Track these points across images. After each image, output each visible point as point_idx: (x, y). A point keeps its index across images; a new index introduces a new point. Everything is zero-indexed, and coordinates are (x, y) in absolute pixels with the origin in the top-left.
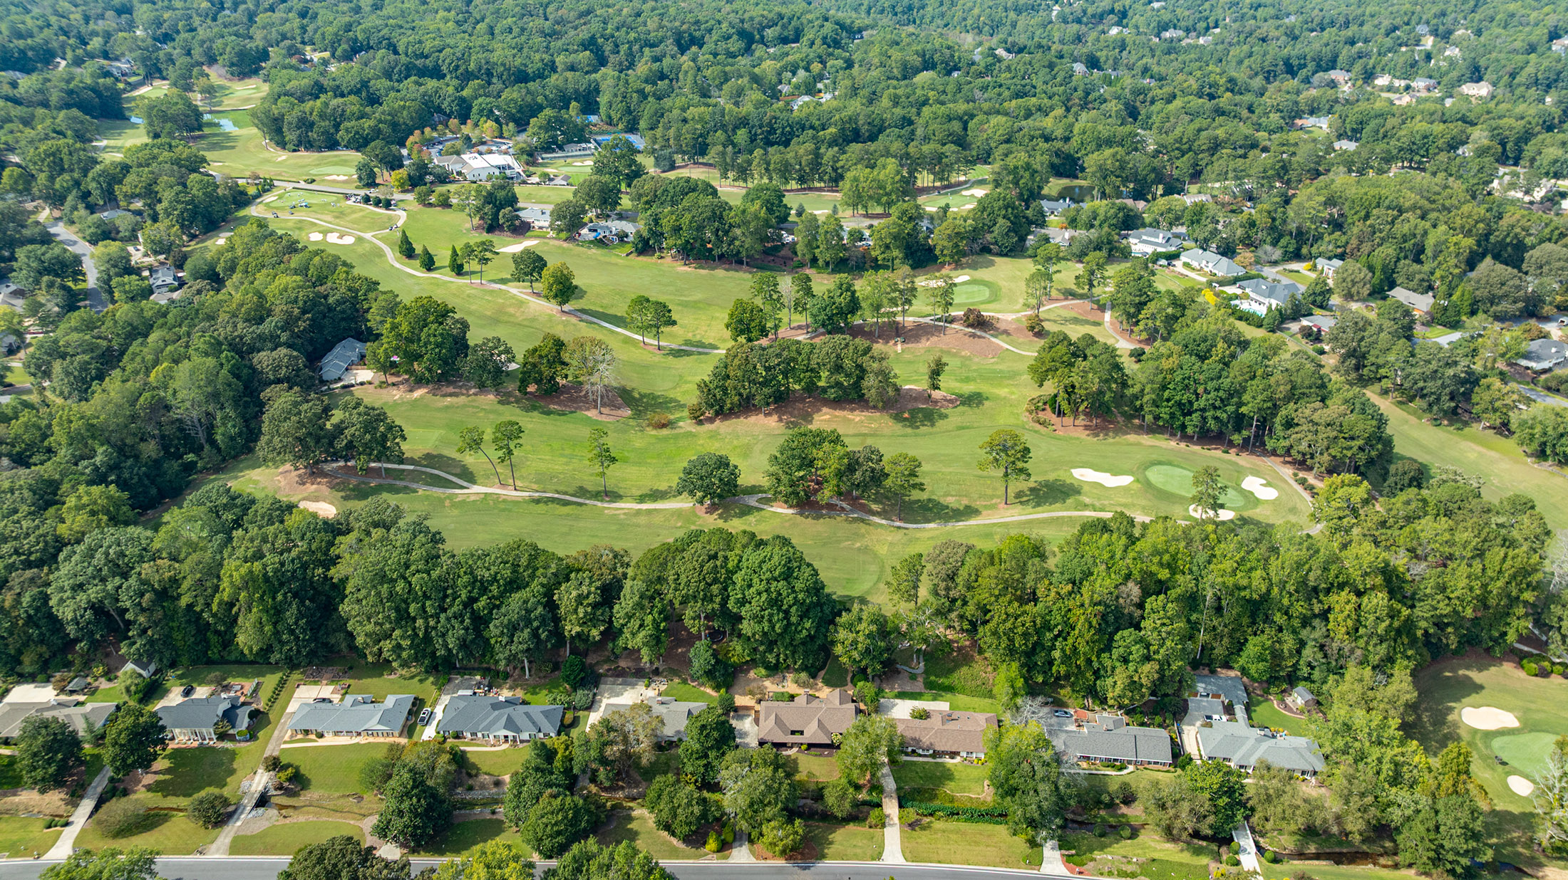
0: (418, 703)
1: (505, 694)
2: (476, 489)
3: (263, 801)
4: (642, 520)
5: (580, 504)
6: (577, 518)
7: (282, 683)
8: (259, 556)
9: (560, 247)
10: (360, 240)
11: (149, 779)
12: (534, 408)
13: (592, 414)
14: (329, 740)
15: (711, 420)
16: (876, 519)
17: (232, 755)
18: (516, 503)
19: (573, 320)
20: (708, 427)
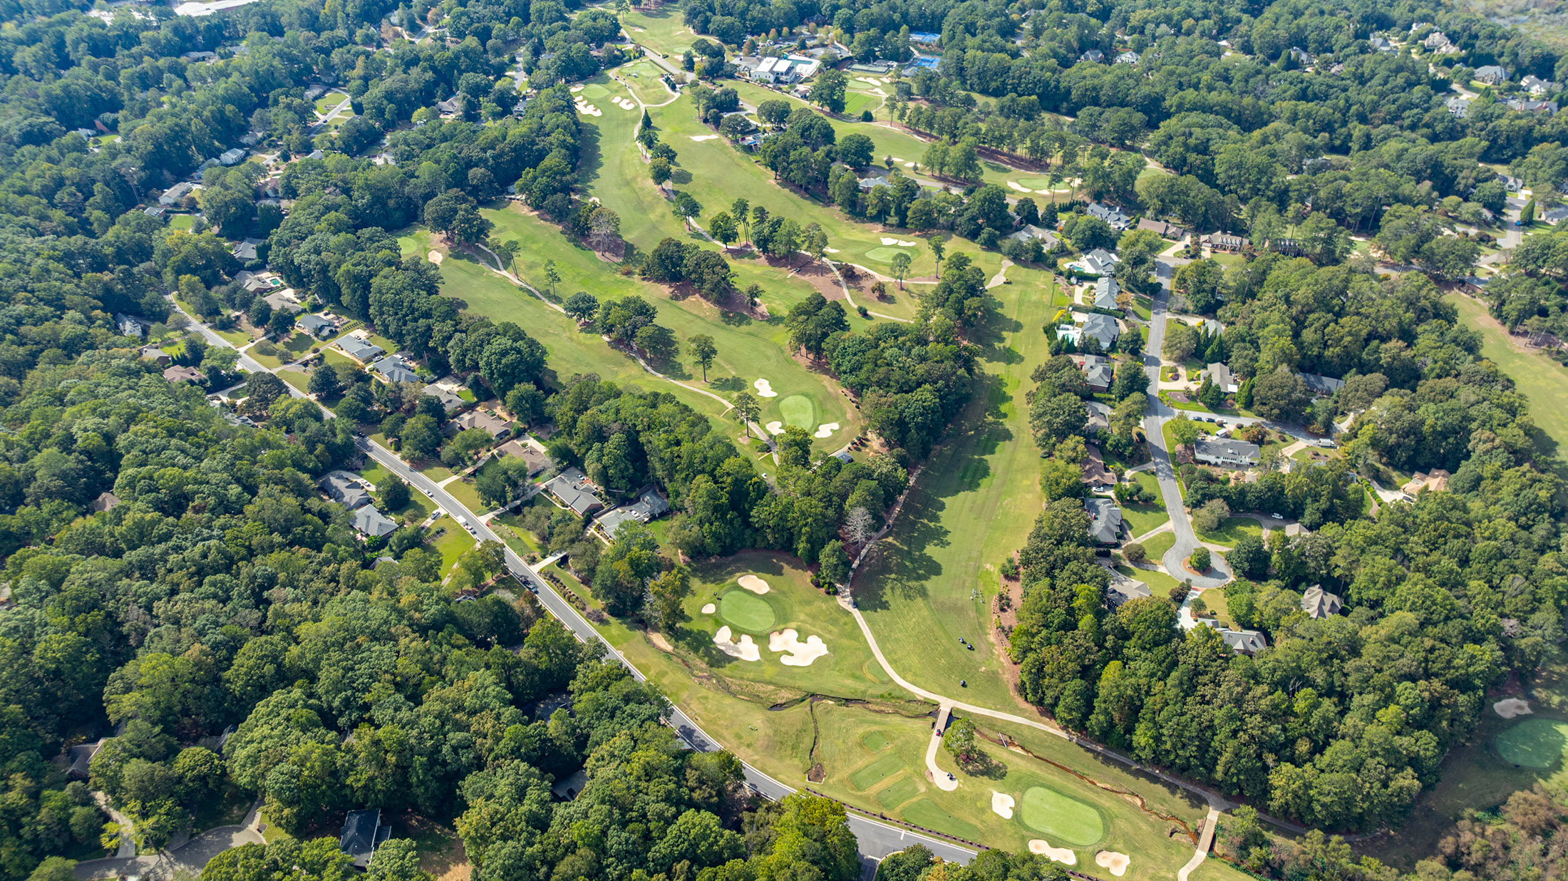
0: (383, 353)
1: (413, 364)
2: (504, 273)
3: (306, 364)
4: (552, 317)
5: (538, 298)
6: (529, 303)
7: (355, 325)
8: (359, 264)
9: (723, 145)
10: (637, 108)
11: (286, 340)
12: (574, 241)
13: (598, 254)
14: (343, 353)
15: (649, 280)
16: (642, 362)
17: (313, 342)
18: (511, 286)
19: (663, 196)
20: (645, 283)
